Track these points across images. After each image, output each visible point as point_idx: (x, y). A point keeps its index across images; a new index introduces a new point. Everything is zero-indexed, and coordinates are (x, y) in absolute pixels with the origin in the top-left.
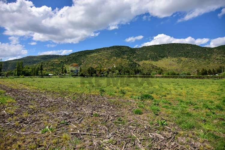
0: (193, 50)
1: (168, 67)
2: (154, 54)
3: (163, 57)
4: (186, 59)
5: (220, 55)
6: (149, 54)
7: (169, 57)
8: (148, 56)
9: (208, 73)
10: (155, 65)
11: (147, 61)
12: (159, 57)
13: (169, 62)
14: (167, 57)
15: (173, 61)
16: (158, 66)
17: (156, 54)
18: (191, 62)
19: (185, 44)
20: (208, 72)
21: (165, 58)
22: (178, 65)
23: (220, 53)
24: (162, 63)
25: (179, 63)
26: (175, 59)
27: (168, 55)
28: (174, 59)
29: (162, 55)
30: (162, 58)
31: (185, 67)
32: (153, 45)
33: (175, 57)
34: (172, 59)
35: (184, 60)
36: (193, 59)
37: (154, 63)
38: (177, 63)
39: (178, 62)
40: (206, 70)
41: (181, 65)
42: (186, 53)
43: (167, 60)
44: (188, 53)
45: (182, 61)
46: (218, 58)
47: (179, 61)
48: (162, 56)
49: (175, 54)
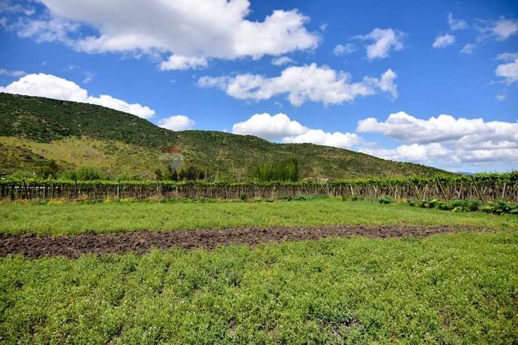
0: (141, 129)
1: (81, 163)
2: (39, 121)
3: (67, 134)
4: (127, 145)
5: (187, 147)
6: (20, 117)
7: (84, 137)
8: (16, 124)
9: (178, 177)
10: (40, 152)
11: (11, 138)
12: (55, 131)
13: (85, 149)
14: (79, 137)
15: (94, 147)
16: (49, 157)
17: (44, 121)
18: (136, 153)
19: (125, 113)
20: (180, 176)
21: (73, 137)
22: (107, 158)
23: (187, 143)
24: (61, 150)
25: (110, 154)
26: (100, 142)
27: (81, 130)
28: (98, 143)
29: (64, 129)
30: (64, 136)
31: (123, 164)
32: (35, 97)
33: (99, 138)
34: (92, 144)
35: (121, 148)
36: (142, 149)
37: (36, 147)
38: (106, 154)
39: (106, 150)
40: (175, 172)
41: (114, 158)
42: (126, 133)
43: (78, 142)
44: (130, 133)
45: (117, 149)
46: (185, 150)
47: (111, 151)
48: (64, 131)
49: (100, 132)
